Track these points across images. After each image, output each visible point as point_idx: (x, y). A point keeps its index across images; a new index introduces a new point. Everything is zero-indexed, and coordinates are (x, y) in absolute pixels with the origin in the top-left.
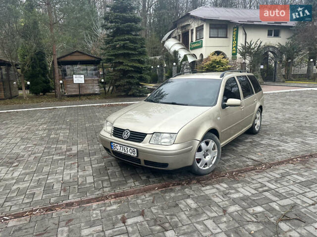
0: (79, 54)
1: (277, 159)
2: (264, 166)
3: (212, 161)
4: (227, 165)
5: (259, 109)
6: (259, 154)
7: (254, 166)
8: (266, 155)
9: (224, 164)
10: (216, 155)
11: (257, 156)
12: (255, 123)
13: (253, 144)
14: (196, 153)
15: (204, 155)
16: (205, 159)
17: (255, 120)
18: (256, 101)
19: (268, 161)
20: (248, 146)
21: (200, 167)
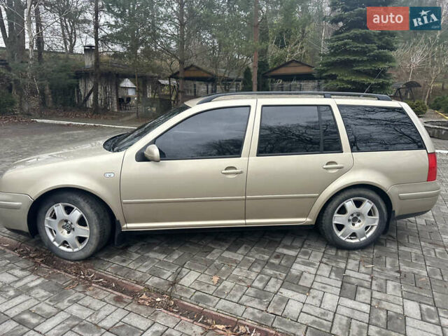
1: (210, 304)
2: (158, 299)
3: (77, 243)
4: (124, 265)
5: (362, 192)
6: (216, 279)
7: (148, 288)
8: (221, 287)
9: (124, 261)
10: (87, 236)
11: (204, 279)
12: (335, 222)
13: (272, 261)
14: (48, 218)
15: (63, 227)
16: (61, 235)
17: (336, 215)
18: (338, 168)
19: (189, 297)
20: (251, 258)
21: (55, 243)
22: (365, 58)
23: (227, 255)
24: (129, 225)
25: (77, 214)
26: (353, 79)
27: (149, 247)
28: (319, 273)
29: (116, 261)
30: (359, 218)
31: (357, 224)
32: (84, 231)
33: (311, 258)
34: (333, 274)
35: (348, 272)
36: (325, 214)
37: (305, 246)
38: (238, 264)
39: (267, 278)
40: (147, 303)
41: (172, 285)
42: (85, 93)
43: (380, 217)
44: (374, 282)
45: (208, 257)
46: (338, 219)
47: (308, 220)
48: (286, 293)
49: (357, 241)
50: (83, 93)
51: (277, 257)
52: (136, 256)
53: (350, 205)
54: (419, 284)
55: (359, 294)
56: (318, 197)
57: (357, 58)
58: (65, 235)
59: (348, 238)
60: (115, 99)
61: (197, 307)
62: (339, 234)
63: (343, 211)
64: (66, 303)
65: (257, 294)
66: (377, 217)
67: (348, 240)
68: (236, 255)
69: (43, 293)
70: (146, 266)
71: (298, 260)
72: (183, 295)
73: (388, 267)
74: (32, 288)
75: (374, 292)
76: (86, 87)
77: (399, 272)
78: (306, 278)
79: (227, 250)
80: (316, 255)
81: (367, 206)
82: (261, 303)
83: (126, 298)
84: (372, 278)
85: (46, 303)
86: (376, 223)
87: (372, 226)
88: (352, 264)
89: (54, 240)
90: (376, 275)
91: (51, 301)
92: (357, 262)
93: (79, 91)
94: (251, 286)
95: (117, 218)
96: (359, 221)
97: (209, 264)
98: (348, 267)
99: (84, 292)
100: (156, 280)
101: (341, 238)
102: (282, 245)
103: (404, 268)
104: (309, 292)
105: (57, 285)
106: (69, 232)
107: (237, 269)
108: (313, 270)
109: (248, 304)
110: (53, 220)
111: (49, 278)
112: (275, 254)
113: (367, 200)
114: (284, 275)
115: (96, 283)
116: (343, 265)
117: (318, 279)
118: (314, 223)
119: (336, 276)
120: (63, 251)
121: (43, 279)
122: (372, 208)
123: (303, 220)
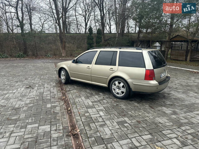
1: (69, 95)
3: (64, 80)
5: (120, 79)
6: (77, 92)
7: (65, 90)
11: (75, 92)
15: (63, 76)
16: (62, 78)
17: (113, 85)
18: (113, 70)
23: (88, 90)
24: (72, 78)
25: (64, 73)
29: (69, 86)
36: (110, 85)
46: (114, 87)
47: (106, 85)
48: (83, 97)
49: (119, 96)
53: (117, 83)
56: (107, 78)
59: (117, 94)
61: (66, 94)
66: (125, 89)
69: (52, 86)
72: (68, 92)
81: (122, 84)
83: (60, 90)
86: (125, 91)
94: (80, 95)
95: (70, 76)
96: (120, 89)
97: (81, 90)
99: (57, 88)
100: (68, 89)
101: (115, 93)
111: (57, 85)
112: (97, 93)
113: (122, 82)
118: (108, 87)
120: (62, 81)
122: (124, 85)
123: (105, 85)
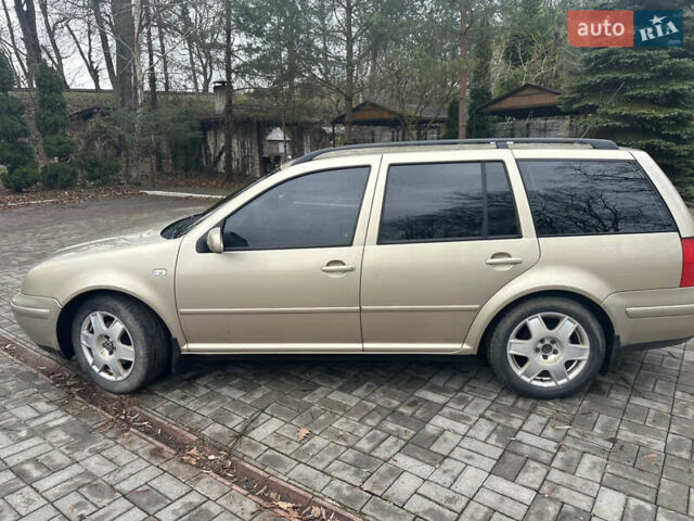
0: (537, 91)
1: (282, 470)
2: (212, 457)
3: (121, 370)
4: (182, 403)
5: (557, 303)
6: (304, 432)
7: (202, 440)
8: (307, 445)
9: (184, 398)
10: (132, 359)
11: (287, 432)
12: (511, 351)
13: (402, 410)
14: (85, 332)
15: (104, 345)
16: (101, 356)
17: (512, 340)
18: (512, 263)
19: (254, 456)
20: (370, 404)
21: (94, 367)
22: (647, 75)
23: (336, 396)
24: (192, 346)
25: (118, 327)
26: (625, 111)
27: (225, 379)
28: (471, 433)
29: (173, 397)
30: (555, 347)
31: (552, 357)
32: (127, 353)
33: (467, 410)
34: (494, 436)
35: (521, 435)
36: (493, 339)
37: (466, 389)
38: (346, 411)
39: (383, 436)
40: (193, 462)
41: (237, 437)
42: (215, 151)
43: (591, 346)
44: (560, 455)
45: (305, 399)
46: (516, 347)
47: (466, 347)
48: (403, 461)
49: (552, 384)
50: (212, 152)
51: (413, 404)
52: (203, 391)
53: (536, 324)
54: (641, 464)
55: (526, 472)
56: (480, 309)
57: (633, 75)
58: (106, 357)
59: (535, 379)
60: (257, 159)
61: (261, 473)
62: (519, 372)
63: (524, 334)
64: (86, 452)
65: (356, 460)
66: (587, 346)
67: (535, 383)
68: (349, 397)
69: (62, 436)
70: (211, 407)
71: (446, 410)
72: (247, 453)
73: (597, 430)
74: (51, 429)
75: (553, 472)
76: (216, 142)
77: (614, 441)
78: (445, 440)
79: (340, 389)
80: (478, 404)
81: (567, 326)
82: (357, 474)
83: (168, 451)
84: (559, 448)
85: (61, 452)
86: (586, 357)
87: (579, 361)
88: (535, 421)
89: (93, 364)
90: (568, 443)
91: (67, 448)
92: (544, 420)
93: (207, 148)
94: (352, 447)
95: (174, 336)
96: (555, 352)
97: (303, 409)
98: (525, 428)
99: (115, 439)
100: (218, 428)
101: (524, 378)
102: (429, 385)
103: (626, 434)
104: (441, 463)
105: (85, 426)
106: (111, 353)
107: (343, 420)
108: (461, 428)
109: (337, 475)
110: (91, 335)
111: (78, 416)
112: (412, 399)
113: (567, 317)
114: (413, 432)
115: (137, 427)
116: (516, 423)
117: (466, 443)
118: (475, 353)
119: (497, 441)
120: (104, 379)
121: (70, 417)
122: (577, 329)
123: (458, 346)
